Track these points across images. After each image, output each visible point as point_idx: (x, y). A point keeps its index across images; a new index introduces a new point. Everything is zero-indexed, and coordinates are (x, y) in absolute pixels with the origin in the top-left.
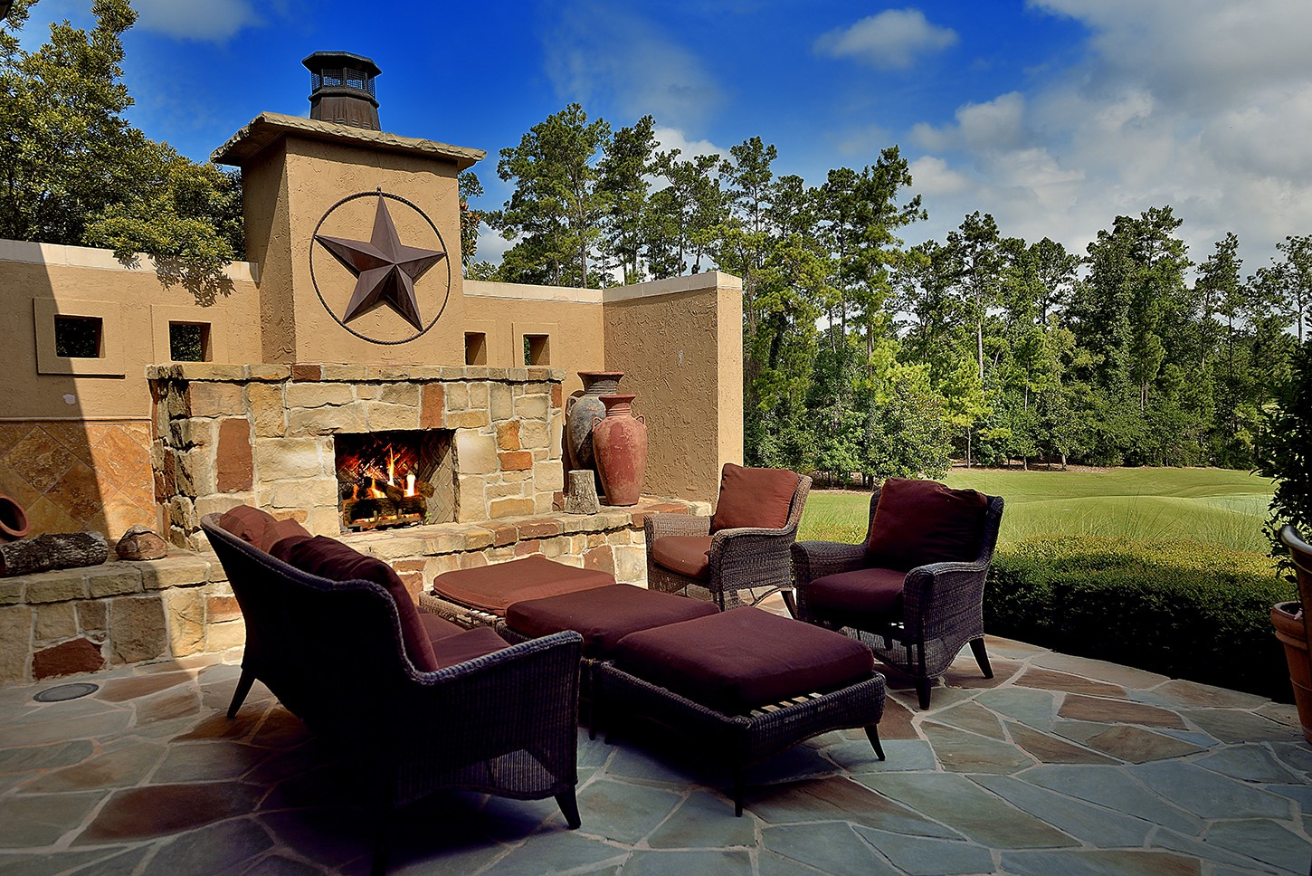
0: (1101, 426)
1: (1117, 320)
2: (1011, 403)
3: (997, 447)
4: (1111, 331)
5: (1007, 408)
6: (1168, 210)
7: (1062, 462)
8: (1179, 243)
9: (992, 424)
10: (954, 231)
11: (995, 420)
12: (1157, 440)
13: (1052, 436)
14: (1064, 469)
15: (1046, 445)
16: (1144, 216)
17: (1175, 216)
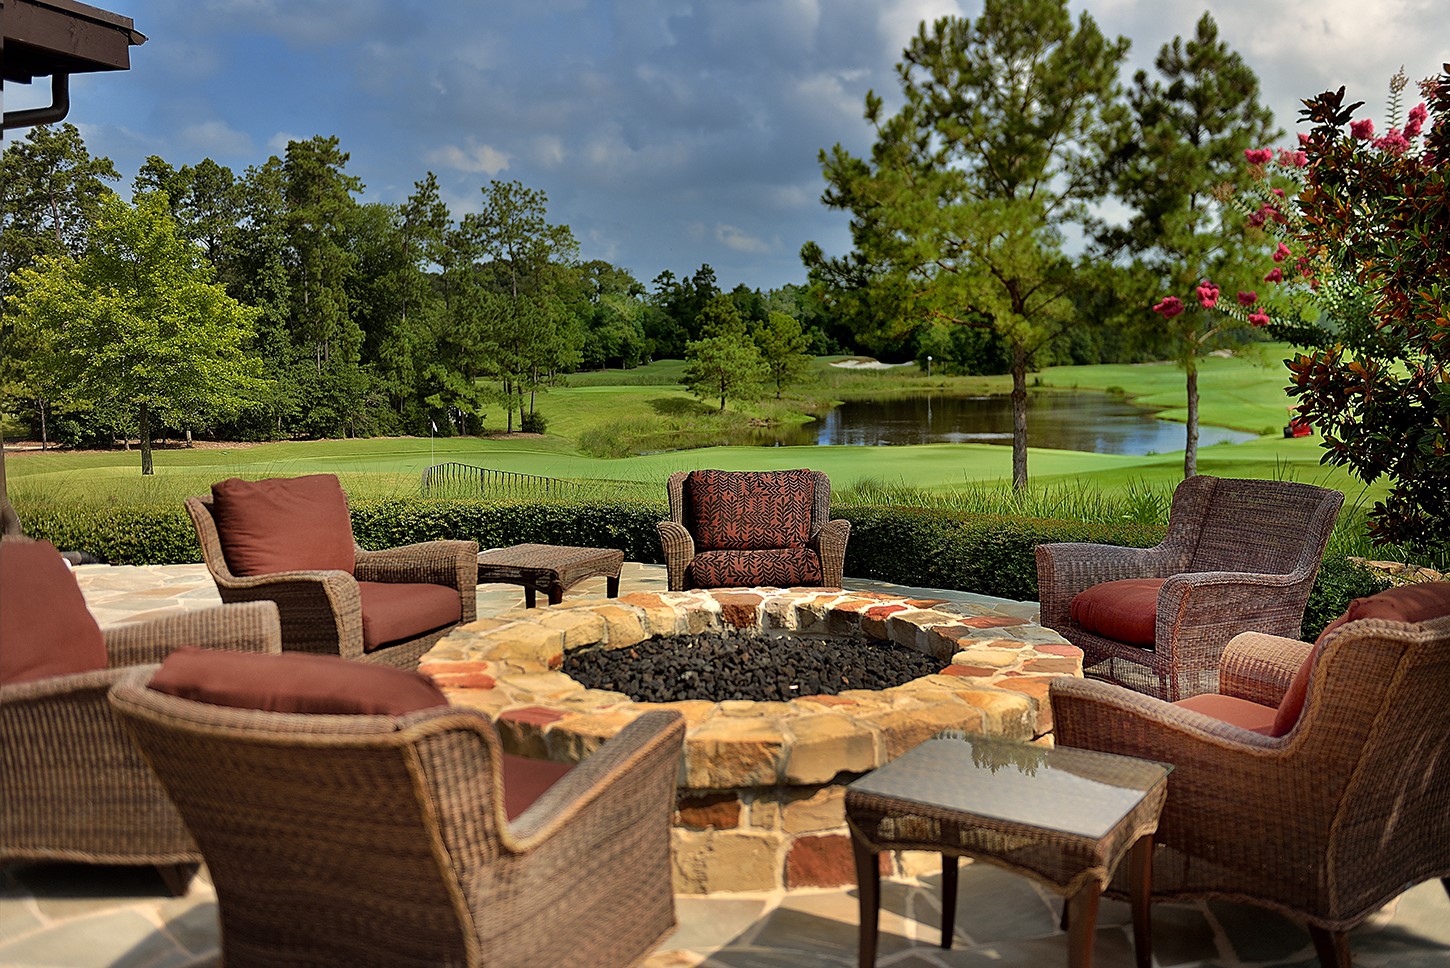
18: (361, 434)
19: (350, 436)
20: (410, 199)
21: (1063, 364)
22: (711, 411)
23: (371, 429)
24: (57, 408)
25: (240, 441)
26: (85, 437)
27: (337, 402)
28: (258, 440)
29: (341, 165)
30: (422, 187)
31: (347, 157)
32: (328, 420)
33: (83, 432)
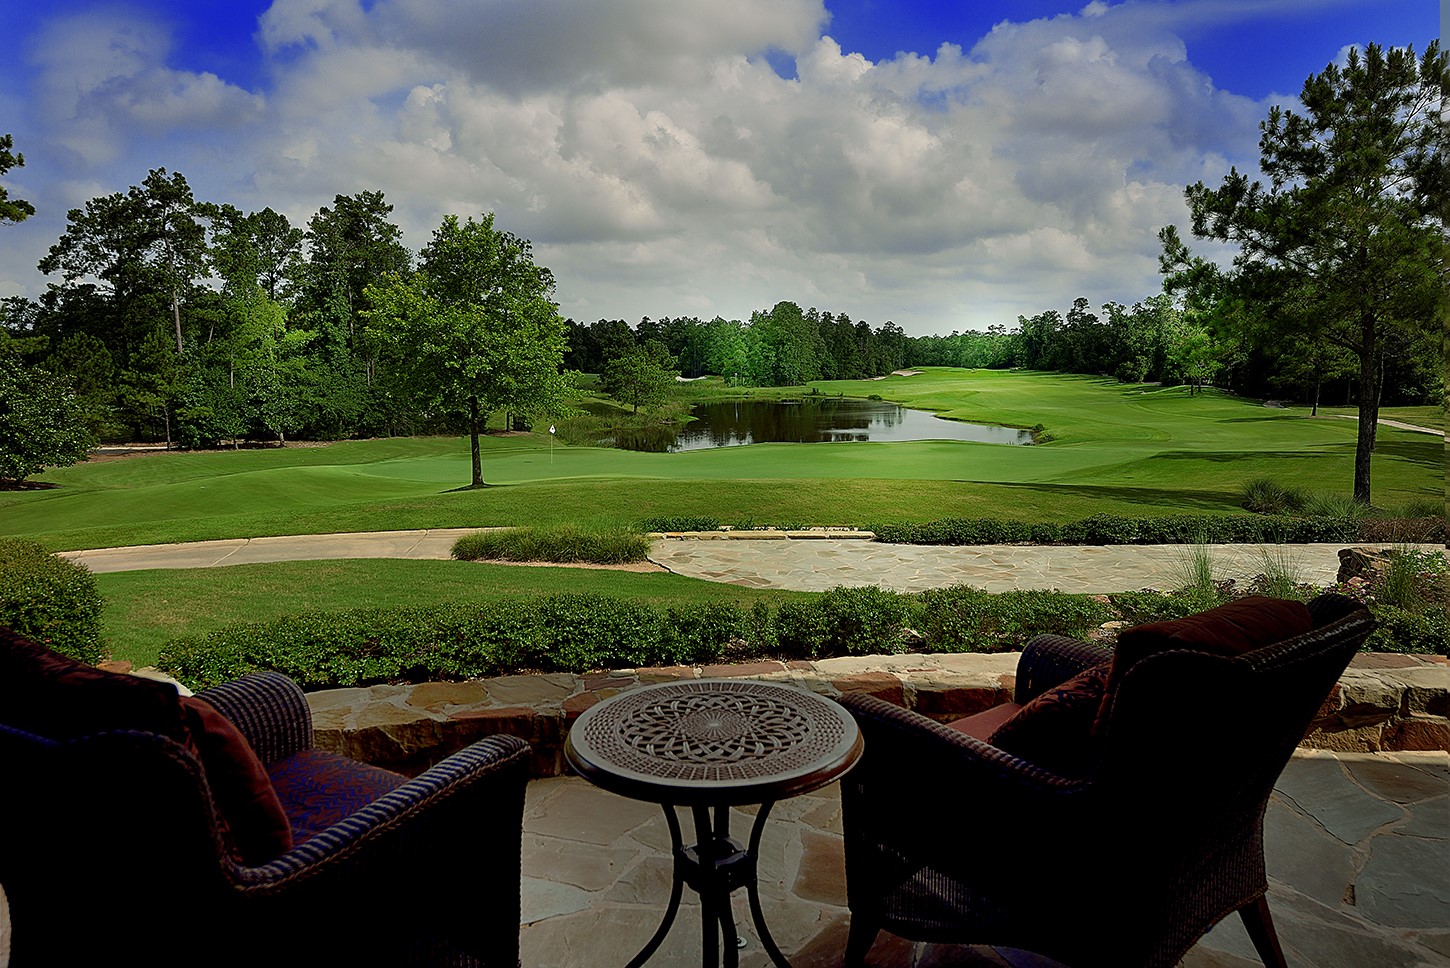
0: (321, 401)
1: (334, 298)
2: (214, 380)
3: (200, 426)
4: (328, 309)
5: (210, 385)
6: (380, 196)
7: (279, 439)
8: (392, 229)
9: (192, 402)
10: (137, 186)
11: (195, 399)
12: (382, 413)
13: (261, 413)
14: (282, 445)
15: (258, 422)
16: (359, 198)
17: (386, 201)
18: (401, 433)
19: (393, 436)
20: (429, 244)
21: (817, 379)
22: (628, 413)
23: (409, 429)
24: (181, 415)
25: (317, 441)
26: (203, 439)
27: (385, 408)
28: (330, 440)
29: (384, 215)
30: (439, 235)
31: (390, 208)
32: (379, 422)
33: (201, 435)
